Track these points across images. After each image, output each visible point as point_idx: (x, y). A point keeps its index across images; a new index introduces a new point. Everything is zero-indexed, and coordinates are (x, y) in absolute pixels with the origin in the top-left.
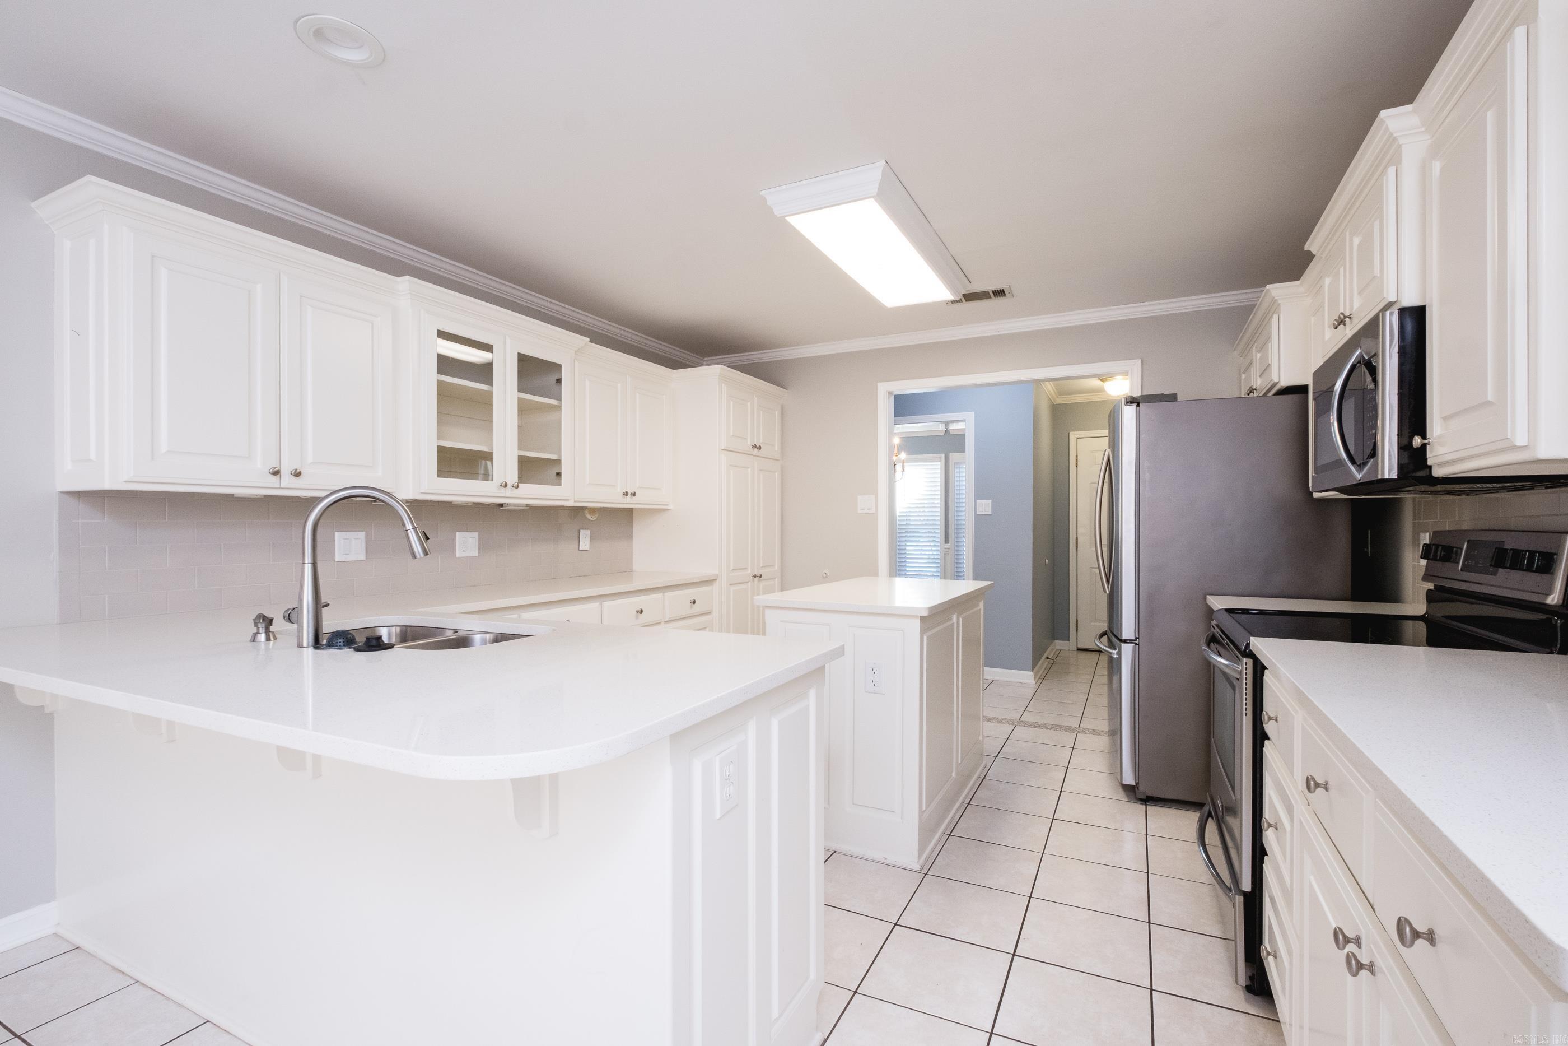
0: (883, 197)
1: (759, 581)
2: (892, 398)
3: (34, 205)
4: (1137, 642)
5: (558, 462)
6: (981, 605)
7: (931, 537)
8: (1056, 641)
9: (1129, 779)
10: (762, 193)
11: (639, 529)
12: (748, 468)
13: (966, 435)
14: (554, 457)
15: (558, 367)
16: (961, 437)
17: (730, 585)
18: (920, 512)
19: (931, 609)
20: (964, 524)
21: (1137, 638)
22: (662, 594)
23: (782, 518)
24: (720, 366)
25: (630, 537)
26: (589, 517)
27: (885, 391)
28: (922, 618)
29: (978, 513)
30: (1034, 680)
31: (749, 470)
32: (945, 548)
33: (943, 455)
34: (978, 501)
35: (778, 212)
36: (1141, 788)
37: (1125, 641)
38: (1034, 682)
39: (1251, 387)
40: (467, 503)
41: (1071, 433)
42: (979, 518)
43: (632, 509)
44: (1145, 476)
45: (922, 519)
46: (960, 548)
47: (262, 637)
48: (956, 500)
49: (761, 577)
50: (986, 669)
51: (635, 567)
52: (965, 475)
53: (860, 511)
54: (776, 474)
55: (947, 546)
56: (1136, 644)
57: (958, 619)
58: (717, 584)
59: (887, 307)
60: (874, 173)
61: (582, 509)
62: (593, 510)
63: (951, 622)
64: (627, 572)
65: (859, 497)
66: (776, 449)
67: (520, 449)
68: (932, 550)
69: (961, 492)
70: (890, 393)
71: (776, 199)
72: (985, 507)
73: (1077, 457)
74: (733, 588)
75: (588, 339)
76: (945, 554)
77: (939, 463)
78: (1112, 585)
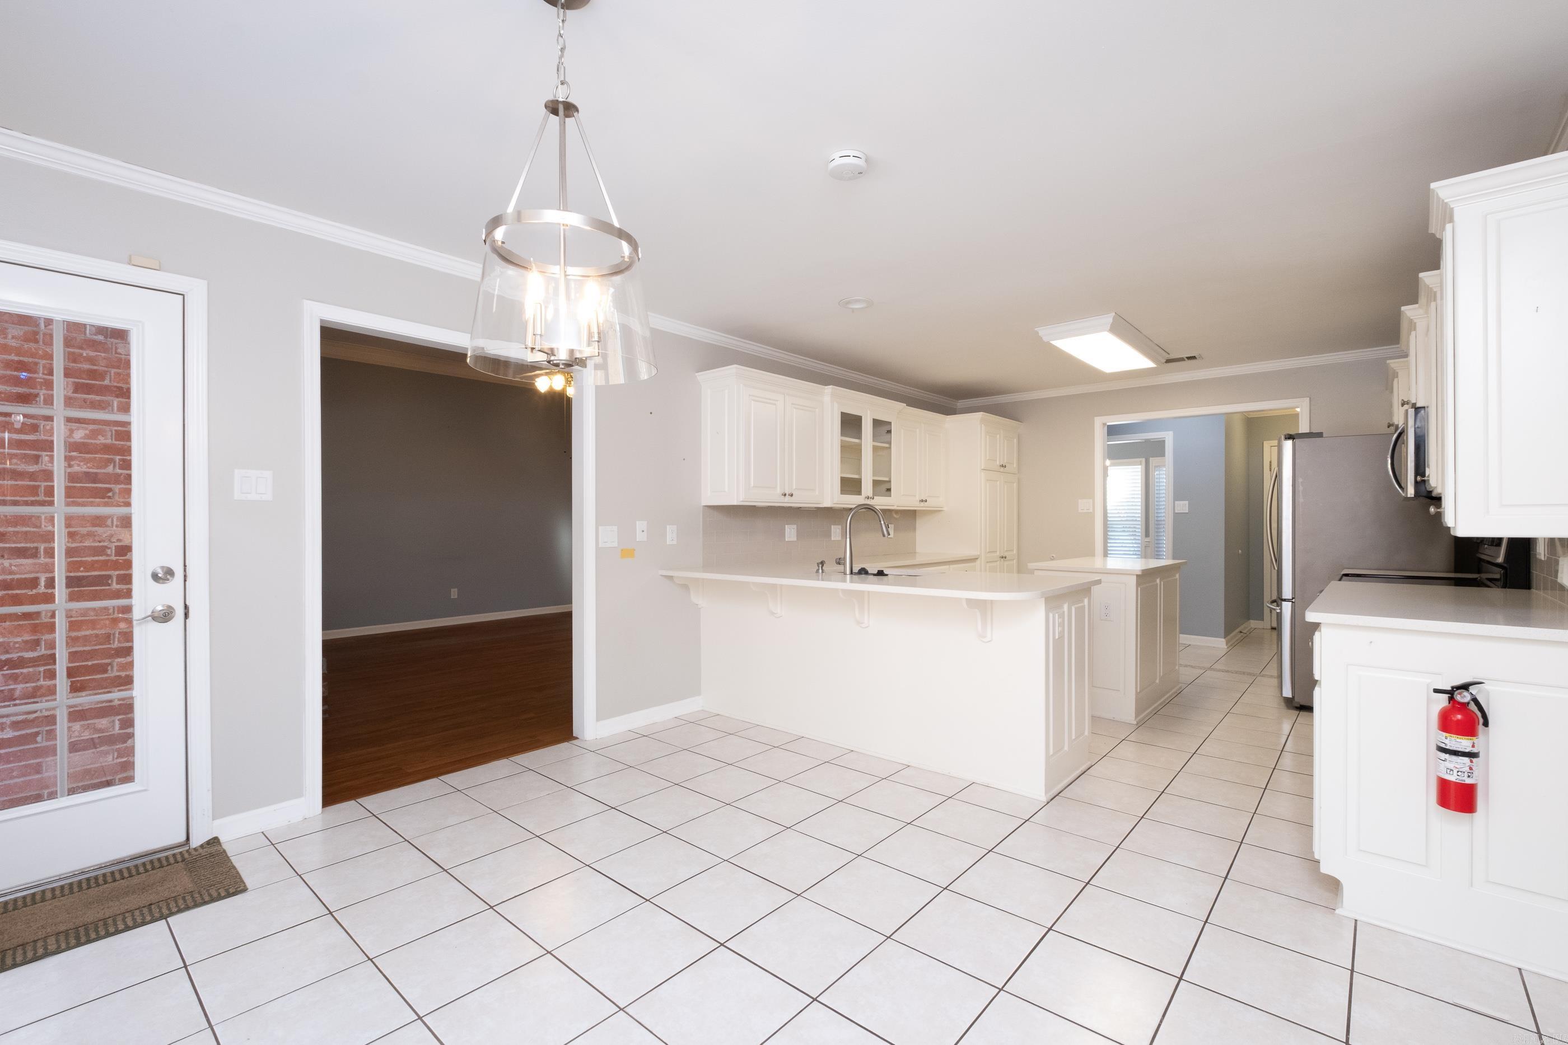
0: (1115, 330)
1: (1004, 561)
2: (1106, 427)
3: (697, 374)
4: (1293, 600)
5: (890, 482)
6: (1177, 576)
7: (1132, 531)
8: (1252, 621)
9: (1287, 693)
10: (1036, 329)
11: (920, 523)
12: (997, 481)
13: (1166, 442)
14: (886, 479)
15: (890, 423)
16: (1161, 444)
17: (987, 562)
18: (1120, 509)
19: (1143, 571)
20: (1164, 520)
21: (1293, 598)
22: (948, 566)
23: (1018, 516)
24: (982, 413)
25: (915, 529)
26: (895, 516)
27: (1099, 424)
28: (1137, 576)
29: (1176, 512)
30: (1227, 645)
31: (998, 482)
32: (1146, 542)
33: (1144, 460)
34: (1176, 502)
35: (1045, 339)
36: (1296, 699)
37: (1285, 600)
38: (1226, 647)
39: (1389, 423)
40: (841, 508)
41: (1265, 442)
42: (1177, 516)
43: (915, 510)
44: (1300, 488)
45: (1122, 515)
46: (1161, 542)
47: (820, 571)
48: (1156, 503)
49: (1006, 558)
50: (1181, 635)
51: (918, 550)
52: (1164, 476)
53: (1080, 511)
54: (1015, 484)
55: (1147, 540)
56: (1292, 602)
57: (1160, 582)
58: (978, 562)
59: (1106, 374)
60: (1109, 319)
61: (890, 511)
62: (897, 512)
63: (1155, 583)
64: (913, 553)
65: (1080, 501)
66: (1015, 466)
67: (873, 476)
68: (1132, 543)
69: (1161, 492)
70: (1104, 424)
71: (1044, 332)
72: (1183, 506)
73: (1270, 462)
74: (988, 565)
75: (905, 405)
76: (1145, 547)
77: (1140, 466)
78: (1278, 564)
